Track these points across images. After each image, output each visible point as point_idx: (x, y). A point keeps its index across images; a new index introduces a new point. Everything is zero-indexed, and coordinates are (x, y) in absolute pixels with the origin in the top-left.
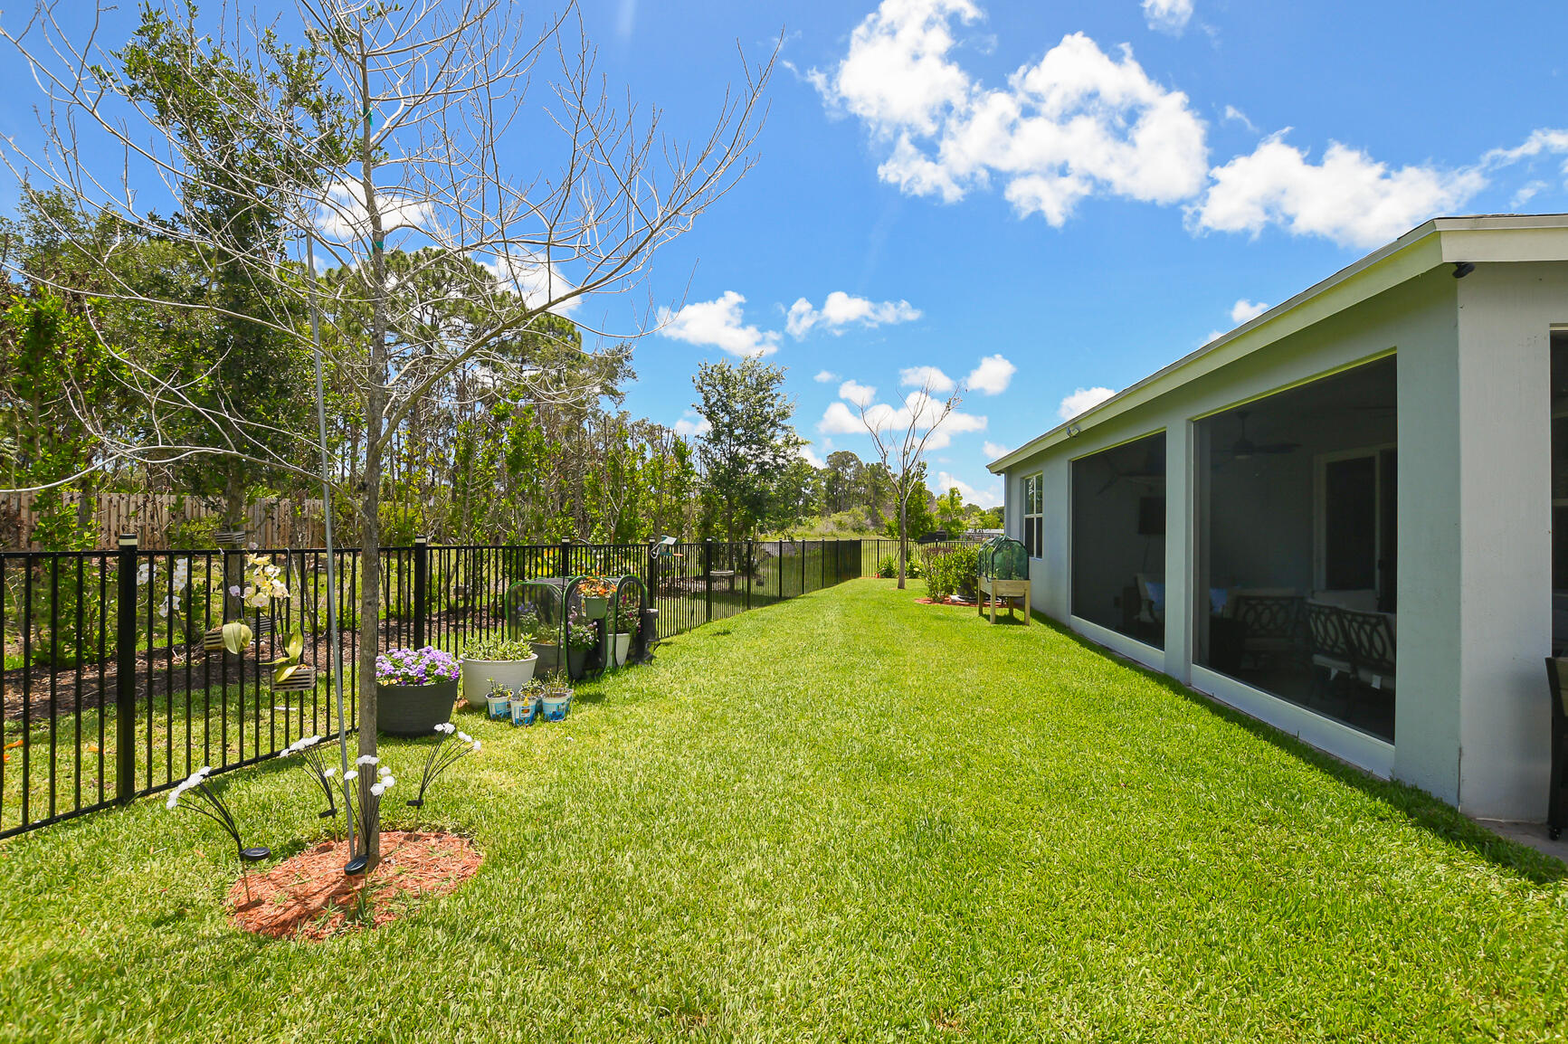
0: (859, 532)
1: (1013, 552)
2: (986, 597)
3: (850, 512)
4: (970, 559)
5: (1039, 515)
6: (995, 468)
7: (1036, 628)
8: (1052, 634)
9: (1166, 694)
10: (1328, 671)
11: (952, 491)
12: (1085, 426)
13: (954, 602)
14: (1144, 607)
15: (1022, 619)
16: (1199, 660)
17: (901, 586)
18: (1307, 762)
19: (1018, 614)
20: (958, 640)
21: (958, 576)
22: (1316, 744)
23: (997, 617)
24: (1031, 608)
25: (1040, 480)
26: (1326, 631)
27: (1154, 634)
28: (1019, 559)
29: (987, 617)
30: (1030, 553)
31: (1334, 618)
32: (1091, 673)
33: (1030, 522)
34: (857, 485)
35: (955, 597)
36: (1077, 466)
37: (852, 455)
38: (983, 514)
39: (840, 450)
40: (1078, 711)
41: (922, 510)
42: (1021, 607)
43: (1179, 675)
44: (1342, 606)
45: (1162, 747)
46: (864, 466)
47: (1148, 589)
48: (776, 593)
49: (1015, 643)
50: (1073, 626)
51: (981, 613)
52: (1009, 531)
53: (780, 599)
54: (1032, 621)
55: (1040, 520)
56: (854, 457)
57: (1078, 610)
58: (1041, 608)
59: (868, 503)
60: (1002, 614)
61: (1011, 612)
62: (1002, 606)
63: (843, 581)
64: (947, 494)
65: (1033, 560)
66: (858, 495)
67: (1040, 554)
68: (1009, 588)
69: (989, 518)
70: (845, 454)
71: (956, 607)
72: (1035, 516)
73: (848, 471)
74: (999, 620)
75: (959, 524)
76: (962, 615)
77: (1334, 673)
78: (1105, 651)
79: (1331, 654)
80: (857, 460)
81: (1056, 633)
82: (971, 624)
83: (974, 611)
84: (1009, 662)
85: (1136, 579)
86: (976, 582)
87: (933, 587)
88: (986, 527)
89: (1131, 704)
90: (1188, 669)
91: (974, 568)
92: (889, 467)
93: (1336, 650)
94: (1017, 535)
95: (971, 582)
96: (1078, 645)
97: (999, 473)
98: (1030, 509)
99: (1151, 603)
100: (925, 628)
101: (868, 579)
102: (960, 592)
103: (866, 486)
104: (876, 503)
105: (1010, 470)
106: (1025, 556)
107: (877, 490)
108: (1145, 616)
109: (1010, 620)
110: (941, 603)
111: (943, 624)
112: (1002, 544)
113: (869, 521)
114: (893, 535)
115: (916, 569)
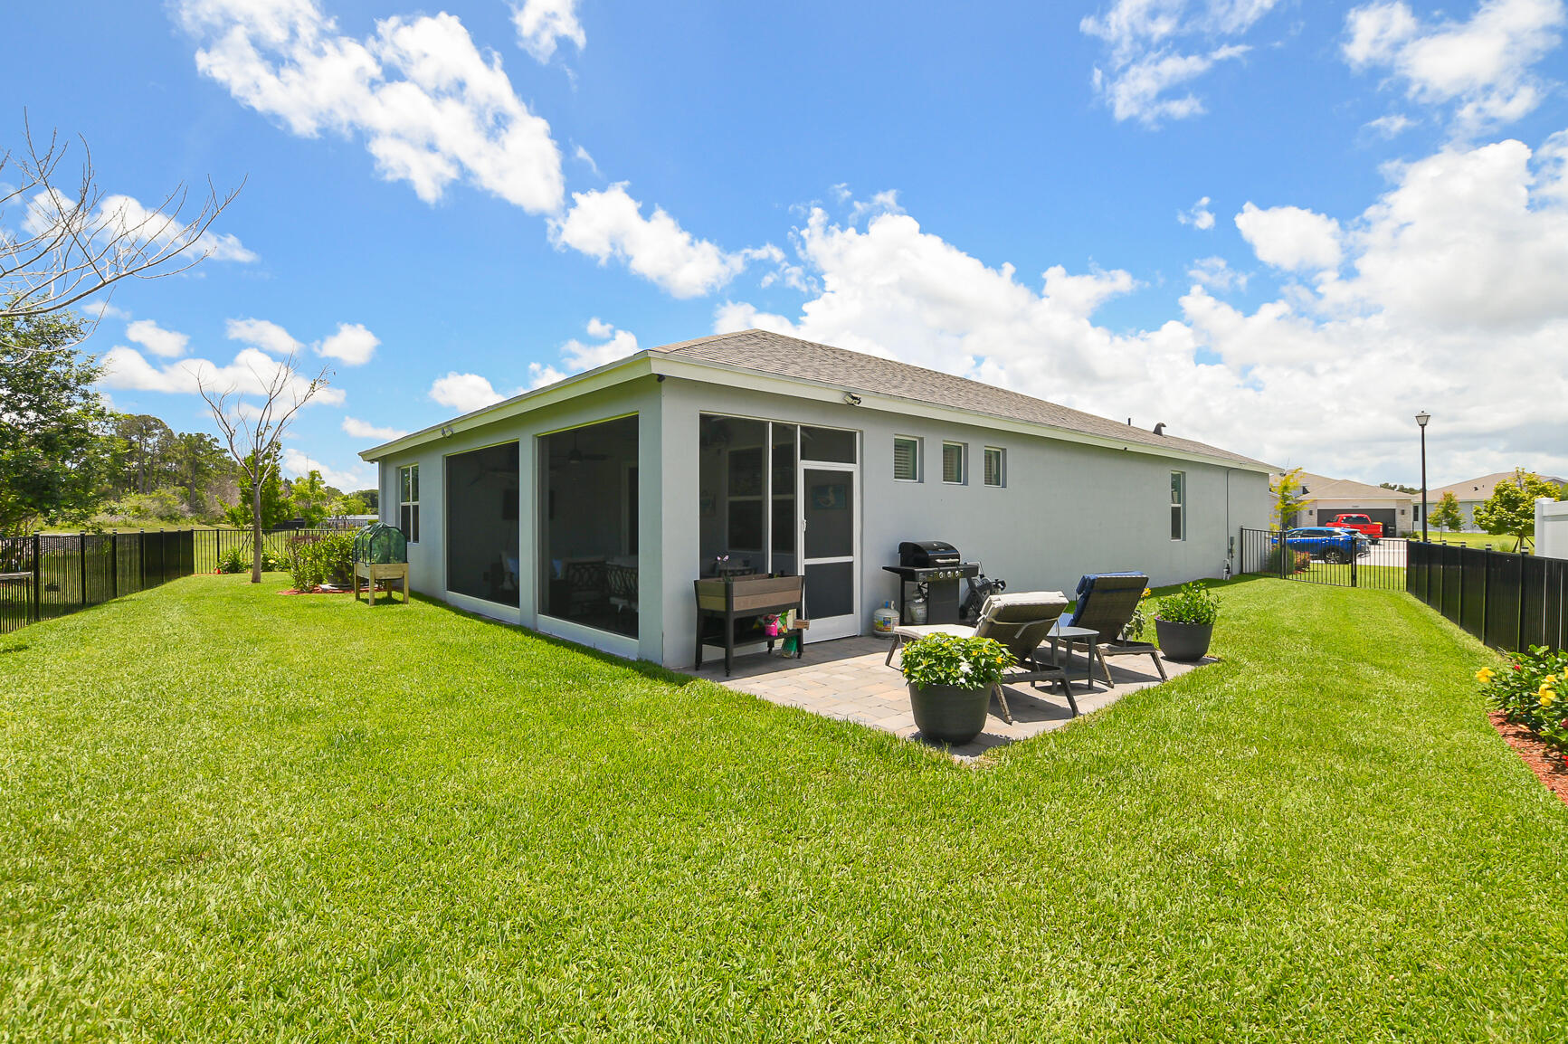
0: (170, 521)
1: (390, 538)
2: (364, 581)
3: (154, 494)
4: (343, 547)
5: (416, 503)
6: (368, 456)
7: (415, 605)
8: (430, 608)
9: (519, 637)
10: (617, 606)
11: (313, 475)
12: (458, 429)
13: (325, 591)
14: (507, 578)
15: (401, 599)
16: (543, 612)
17: (256, 580)
18: (597, 659)
19: (395, 595)
20: (339, 622)
21: (329, 564)
22: (605, 650)
23: (376, 600)
24: (409, 590)
25: (416, 470)
26: (616, 582)
27: (512, 598)
28: (397, 545)
29: (366, 601)
30: (408, 539)
31: (619, 572)
32: (464, 631)
33: (405, 509)
34: (164, 460)
35: (327, 586)
36: (452, 462)
37: (155, 420)
38: (346, 498)
39: (136, 413)
40: (454, 656)
41: (276, 494)
42: (400, 589)
43: (529, 624)
44: (623, 564)
45: (513, 666)
46: (176, 436)
47: (509, 563)
48: (78, 597)
49: (396, 619)
50: (448, 601)
51: (358, 598)
52: (384, 518)
53: (84, 605)
54: (411, 599)
55: (416, 508)
56: (159, 424)
57: (452, 586)
58: (418, 588)
59: (182, 484)
60: (381, 597)
61: (390, 594)
62: (379, 590)
63: (170, 580)
64: (306, 477)
65: (411, 545)
66: (166, 473)
67: (416, 539)
68: (386, 572)
69: (355, 503)
70: (145, 419)
71: (329, 596)
72: (411, 503)
73: (150, 441)
74: (378, 602)
75: (321, 511)
76: (337, 601)
77: (620, 607)
78: (476, 615)
79: (618, 596)
80: (164, 427)
81: (433, 607)
82: (349, 608)
83: (351, 597)
84: (393, 632)
85: (500, 557)
86: (351, 569)
87: (299, 579)
88: (349, 513)
89: (495, 645)
90: (535, 617)
91: (348, 555)
92: (216, 440)
93: (621, 593)
94: (392, 521)
95: (344, 569)
96: (453, 614)
97: (372, 461)
98: (405, 496)
99: (512, 574)
100: (297, 615)
101: (204, 576)
102: (331, 580)
103: (179, 462)
104: (194, 485)
105: (385, 459)
106: (403, 541)
107: (196, 467)
108: (507, 585)
109: (389, 601)
110: (311, 592)
111: (319, 611)
112: (378, 531)
113: (185, 507)
114: (237, 524)
115: (272, 561)
